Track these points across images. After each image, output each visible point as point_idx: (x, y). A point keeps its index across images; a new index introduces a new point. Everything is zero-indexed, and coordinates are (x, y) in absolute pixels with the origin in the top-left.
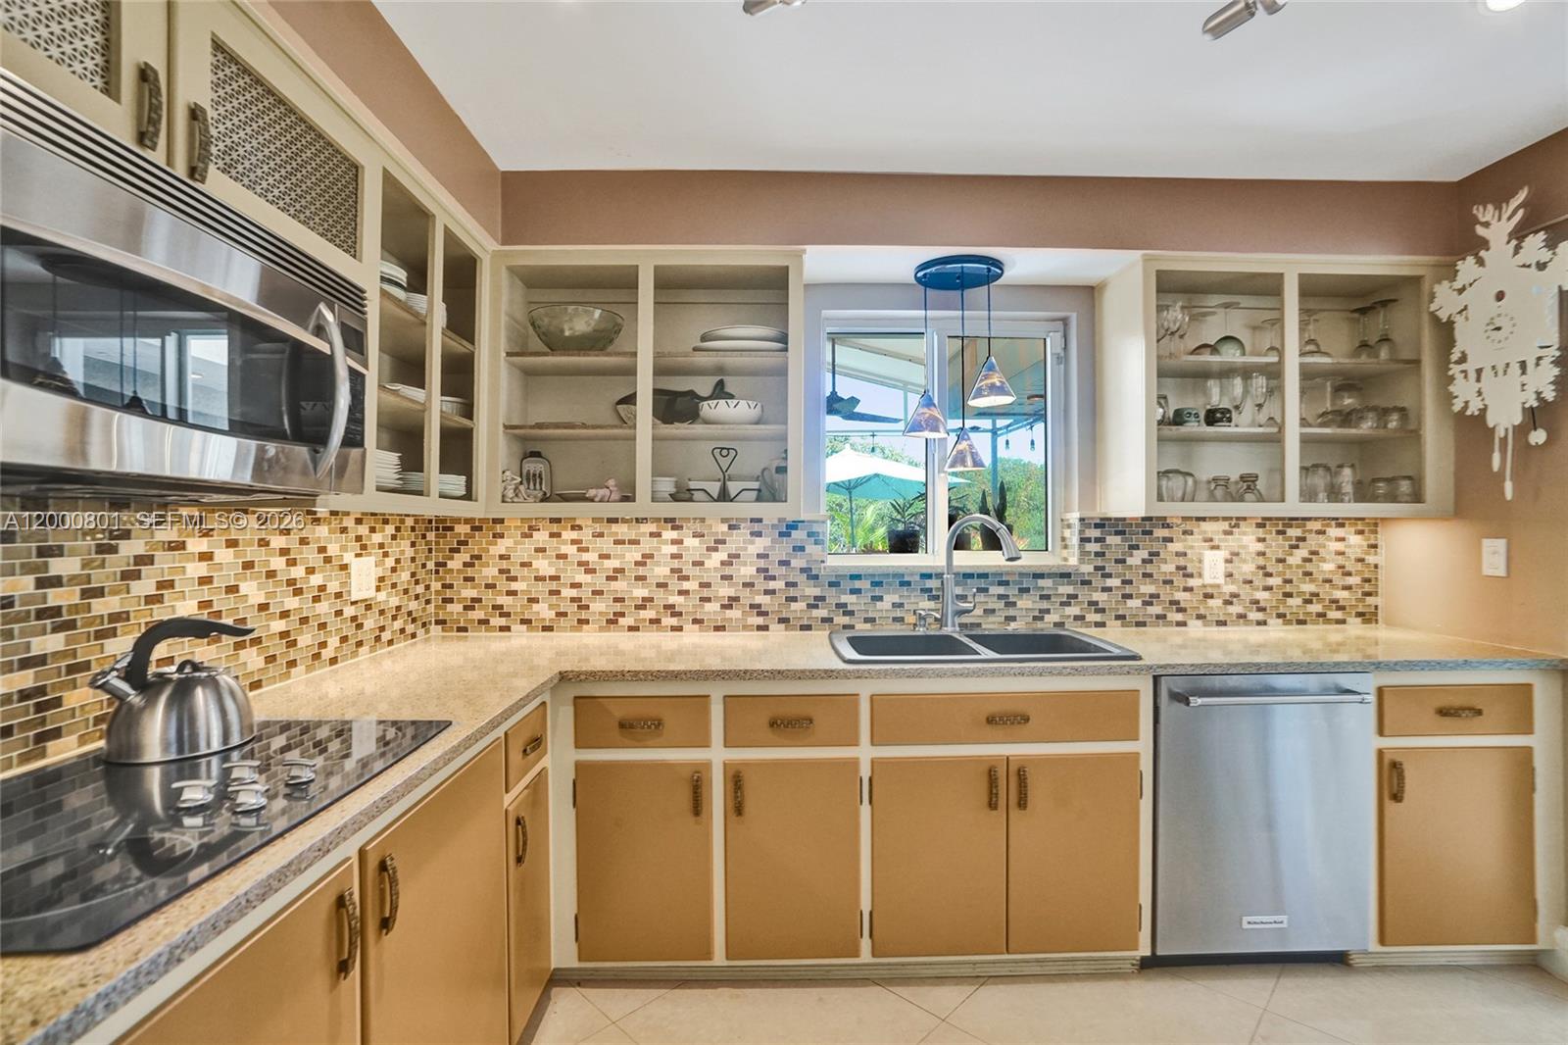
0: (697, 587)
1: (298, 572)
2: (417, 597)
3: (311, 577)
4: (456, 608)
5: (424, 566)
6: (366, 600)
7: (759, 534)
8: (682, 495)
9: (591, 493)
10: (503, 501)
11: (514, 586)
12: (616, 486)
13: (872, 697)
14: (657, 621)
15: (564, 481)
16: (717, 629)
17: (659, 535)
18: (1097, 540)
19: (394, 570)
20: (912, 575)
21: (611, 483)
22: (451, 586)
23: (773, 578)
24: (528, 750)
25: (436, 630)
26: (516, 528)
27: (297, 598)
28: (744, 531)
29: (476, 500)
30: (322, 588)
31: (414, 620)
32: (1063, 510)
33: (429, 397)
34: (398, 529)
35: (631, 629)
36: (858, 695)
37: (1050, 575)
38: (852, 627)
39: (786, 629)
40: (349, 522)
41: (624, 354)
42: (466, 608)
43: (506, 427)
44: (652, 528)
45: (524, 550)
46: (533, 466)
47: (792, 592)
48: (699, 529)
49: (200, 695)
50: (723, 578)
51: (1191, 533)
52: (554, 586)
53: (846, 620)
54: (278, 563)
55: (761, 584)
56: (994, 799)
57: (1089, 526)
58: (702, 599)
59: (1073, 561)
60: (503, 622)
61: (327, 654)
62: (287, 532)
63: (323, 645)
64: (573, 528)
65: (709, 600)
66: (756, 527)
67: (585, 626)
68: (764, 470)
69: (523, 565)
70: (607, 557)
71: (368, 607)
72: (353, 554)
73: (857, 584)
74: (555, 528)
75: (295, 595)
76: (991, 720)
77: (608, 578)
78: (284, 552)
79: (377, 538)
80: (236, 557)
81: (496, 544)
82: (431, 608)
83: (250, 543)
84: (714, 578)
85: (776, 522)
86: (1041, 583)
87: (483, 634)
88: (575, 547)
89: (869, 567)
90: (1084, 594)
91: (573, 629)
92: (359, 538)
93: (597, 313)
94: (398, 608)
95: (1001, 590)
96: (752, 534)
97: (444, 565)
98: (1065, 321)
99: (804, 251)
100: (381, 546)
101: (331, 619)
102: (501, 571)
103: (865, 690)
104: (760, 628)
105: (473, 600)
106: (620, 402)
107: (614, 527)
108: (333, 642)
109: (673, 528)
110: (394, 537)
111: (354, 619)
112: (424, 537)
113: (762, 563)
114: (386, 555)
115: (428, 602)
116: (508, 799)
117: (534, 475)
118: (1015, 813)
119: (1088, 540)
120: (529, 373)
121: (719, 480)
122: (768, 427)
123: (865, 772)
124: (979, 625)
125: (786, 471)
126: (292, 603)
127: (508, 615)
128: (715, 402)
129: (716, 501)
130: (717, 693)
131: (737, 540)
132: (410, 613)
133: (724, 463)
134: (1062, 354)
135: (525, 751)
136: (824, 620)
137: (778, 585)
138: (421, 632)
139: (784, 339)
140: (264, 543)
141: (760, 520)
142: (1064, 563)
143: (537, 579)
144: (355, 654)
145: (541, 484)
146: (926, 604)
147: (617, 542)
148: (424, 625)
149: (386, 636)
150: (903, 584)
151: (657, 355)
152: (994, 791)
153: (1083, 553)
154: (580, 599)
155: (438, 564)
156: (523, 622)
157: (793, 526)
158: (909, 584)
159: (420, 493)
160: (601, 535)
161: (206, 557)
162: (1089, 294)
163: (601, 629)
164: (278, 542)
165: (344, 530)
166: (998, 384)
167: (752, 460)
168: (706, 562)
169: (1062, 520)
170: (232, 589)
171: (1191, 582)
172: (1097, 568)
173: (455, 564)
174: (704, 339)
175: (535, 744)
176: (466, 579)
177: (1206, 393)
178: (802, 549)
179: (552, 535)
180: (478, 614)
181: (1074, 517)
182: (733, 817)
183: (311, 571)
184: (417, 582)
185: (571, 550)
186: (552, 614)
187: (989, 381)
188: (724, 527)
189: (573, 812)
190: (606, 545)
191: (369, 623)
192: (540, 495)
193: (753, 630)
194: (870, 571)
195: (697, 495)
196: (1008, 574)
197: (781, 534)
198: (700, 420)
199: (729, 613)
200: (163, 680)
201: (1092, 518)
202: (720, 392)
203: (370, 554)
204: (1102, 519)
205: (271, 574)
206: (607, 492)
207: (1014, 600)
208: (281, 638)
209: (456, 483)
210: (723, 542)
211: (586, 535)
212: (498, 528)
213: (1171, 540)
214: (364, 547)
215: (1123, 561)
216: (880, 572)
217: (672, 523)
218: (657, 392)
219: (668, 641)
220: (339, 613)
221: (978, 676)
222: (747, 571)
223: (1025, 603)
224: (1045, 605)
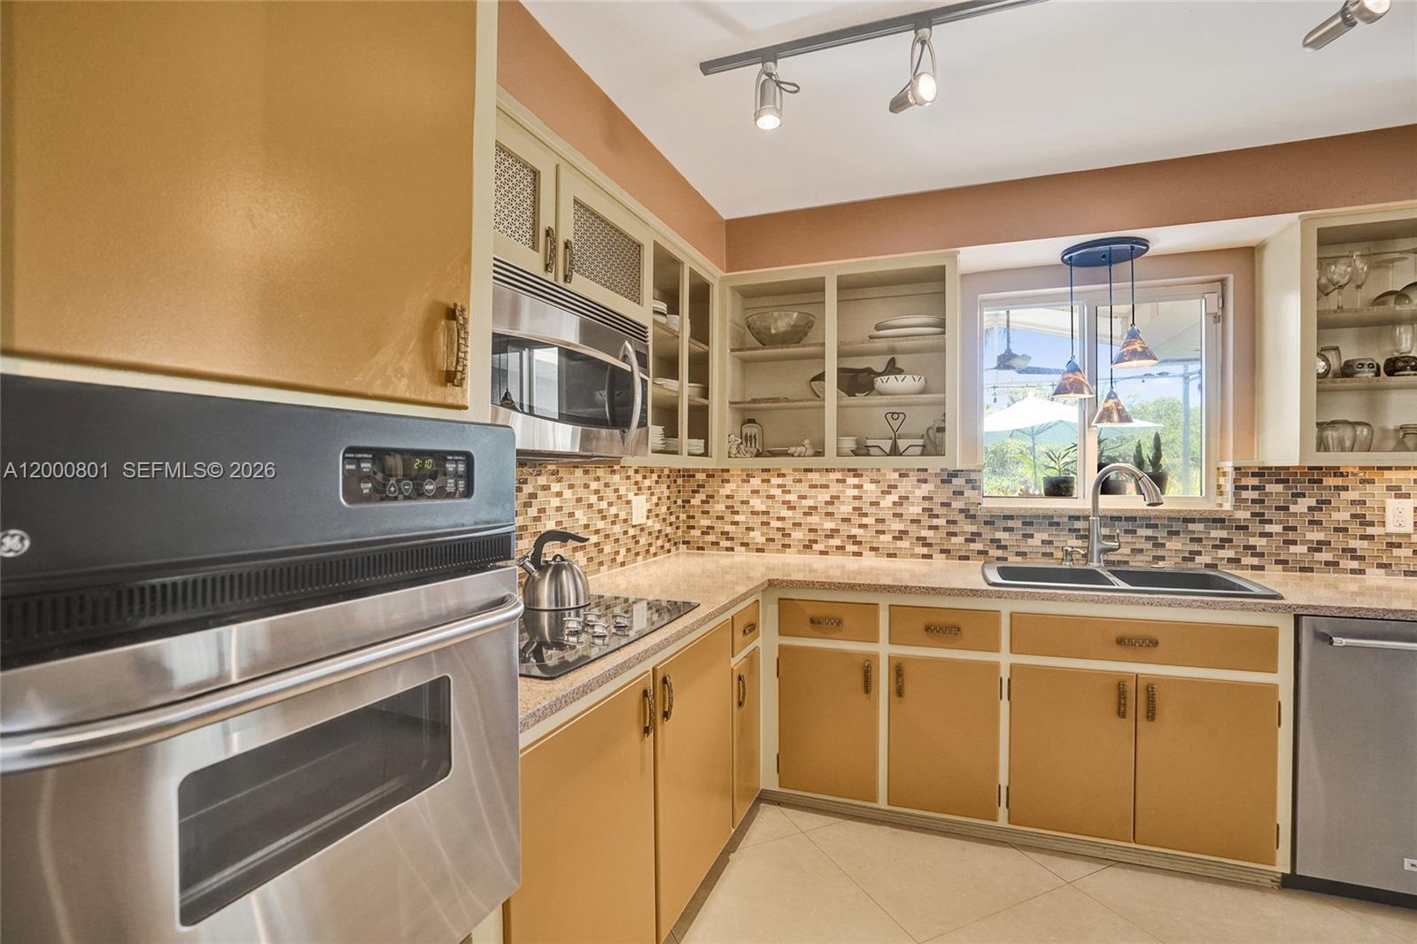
0: (873, 522)
1: (604, 505)
2: (671, 524)
3: (611, 508)
4: (696, 533)
5: (675, 502)
6: (640, 525)
7: (925, 481)
8: (862, 450)
9: (792, 450)
10: (729, 457)
11: (737, 518)
12: (810, 444)
13: (1011, 614)
14: (842, 548)
15: (773, 440)
16: (889, 555)
17: (844, 481)
18: (1254, 488)
19: (657, 505)
20: (1061, 517)
21: (807, 442)
22: (693, 517)
23: (937, 516)
24: (747, 631)
25: (683, 547)
26: (738, 476)
27: (603, 522)
28: (913, 478)
29: (711, 456)
30: (616, 516)
31: (669, 540)
32: (1219, 459)
33: (681, 386)
34: (659, 477)
35: (822, 553)
36: (999, 611)
37: (1200, 520)
38: (1006, 559)
39: (947, 559)
40: (631, 473)
41: (815, 345)
42: (703, 533)
43: (730, 403)
44: (839, 475)
45: (744, 492)
46: (750, 430)
47: (953, 529)
48: (874, 475)
49: (565, 575)
50: (895, 515)
51: (1372, 482)
52: (765, 519)
53: (1000, 553)
54: (593, 499)
55: (926, 521)
56: (1122, 709)
57: (1246, 475)
58: (877, 532)
59: (1228, 506)
60: (728, 544)
61: (620, 559)
62: (598, 479)
63: (617, 553)
64: (779, 476)
65: (883, 532)
66: (922, 475)
67: (787, 550)
68: (928, 430)
69: (743, 502)
70: (804, 497)
71: (642, 530)
72: (633, 494)
73: (1010, 524)
74: (765, 475)
75: (602, 520)
76: (1120, 641)
77: (805, 514)
78: (597, 492)
79: (647, 483)
80: (573, 495)
81: (724, 487)
82: (680, 532)
83: (580, 486)
84: (888, 515)
85: (939, 471)
86: (1191, 526)
87: (715, 552)
88: (780, 490)
89: (1020, 509)
90: (1239, 539)
91: (778, 551)
92: (636, 483)
93: (795, 315)
94: (660, 531)
95: (1149, 532)
96: (919, 481)
97: (689, 502)
98: (1223, 282)
99: (959, 252)
100: (650, 488)
101: (621, 536)
102: (727, 507)
103: (1006, 608)
104: (924, 556)
105: (708, 527)
106: (814, 379)
107: (810, 475)
108: (623, 551)
109: (855, 476)
110: (657, 482)
111: (634, 537)
112: (675, 482)
113: (926, 504)
114: (652, 494)
115: (678, 528)
116: (734, 661)
117: (751, 436)
118: (1142, 723)
119: (1246, 488)
120: (745, 362)
121: (891, 438)
122: (929, 396)
123: (1005, 674)
124: (1126, 563)
125: (944, 431)
126: (600, 525)
127: (732, 539)
128: (887, 377)
129: (888, 455)
130: (884, 602)
131: (905, 486)
132: (667, 535)
133: (895, 424)
134: (1220, 313)
135: (744, 631)
136: (980, 552)
137: (941, 522)
138: (673, 548)
139: (942, 324)
140: (586, 486)
141: (926, 470)
142: (1219, 509)
143: (753, 513)
144: (635, 561)
145: (755, 442)
146: (1073, 542)
147: (812, 486)
148: (675, 544)
149: (653, 550)
150: (1051, 524)
151: (840, 344)
152: (1122, 702)
153: (1239, 501)
154: (784, 529)
155: (683, 501)
156: (743, 544)
157: (954, 474)
158: (1058, 524)
159: (675, 453)
160: (800, 481)
161: (559, 494)
162: (1250, 255)
163: (799, 552)
164: (594, 485)
165: (628, 478)
166: (1139, 349)
167: (919, 421)
168: (881, 502)
169: (1218, 469)
170: (571, 515)
171: (1370, 531)
172: (1254, 515)
173: (696, 501)
174: (878, 328)
175: (751, 628)
176: (703, 512)
177: (1395, 341)
178: (962, 493)
179: (763, 481)
180: (711, 538)
181: (1228, 466)
182: (895, 698)
183: (610, 504)
184: (671, 514)
185: (777, 492)
186: (763, 540)
187: (1130, 348)
188: (896, 475)
189: (777, 680)
190: (803, 488)
191: (643, 541)
192: (755, 452)
193: (919, 558)
194: (1022, 513)
195: (872, 451)
196: (1156, 517)
197: (943, 481)
198: (875, 392)
199: (900, 544)
200: (548, 564)
201: (1250, 468)
202: (892, 369)
203: (643, 494)
204: (1259, 468)
205: (590, 506)
206: (804, 449)
207: (1162, 542)
208: (595, 547)
209: (698, 445)
210: (895, 487)
211: (788, 481)
212: (726, 476)
213: (1346, 489)
214: (639, 489)
215: (1287, 508)
216: (1029, 514)
217: (856, 473)
218: (840, 370)
219: (851, 564)
220: (626, 533)
221: (1108, 603)
222: (914, 510)
223: (1174, 545)
224: (1196, 547)
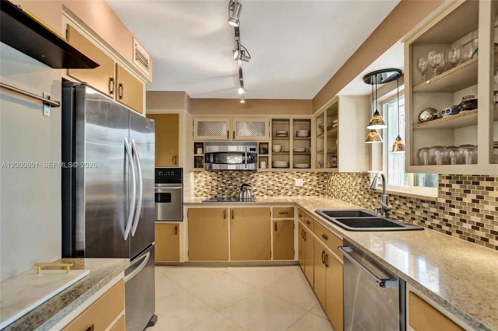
0: (351, 191)
1: (281, 180)
2: (320, 188)
3: (284, 181)
5: (323, 181)
6: (300, 186)
13: (314, 221)
17: (347, 176)
18: (447, 186)
19: (310, 182)
24: (282, 213)
30: (287, 183)
35: (344, 200)
37: (427, 202)
45: (334, 179)
47: (365, 196)
52: (337, 188)
54: (276, 179)
61: (289, 194)
67: (339, 199)
72: (296, 178)
75: (280, 184)
77: (342, 187)
78: (278, 177)
79: (304, 175)
82: (326, 191)
83: (270, 176)
84: (354, 189)
85: (362, 173)
94: (312, 189)
95: (410, 205)
101: (289, 189)
103: (314, 218)
105: (330, 190)
110: (310, 175)
111: (296, 189)
112: (322, 175)
113: (360, 186)
114: (307, 179)
116: (274, 219)
119: (443, 185)
132: (317, 191)
144: (297, 196)
148: (323, 194)
149: (307, 194)
153: (440, 192)
154: (339, 192)
157: (365, 174)
165: (293, 174)
168: (353, 184)
170: (267, 182)
175: (285, 213)
176: (329, 185)
178: (366, 182)
184: (320, 185)
186: (336, 195)
188: (355, 175)
189: (298, 231)
191: (301, 191)
196: (412, 198)
197: (363, 177)
199: (356, 200)
200: (243, 190)
203: (302, 178)
208: (277, 190)
210: (355, 179)
214: (299, 177)
220: (292, 188)
